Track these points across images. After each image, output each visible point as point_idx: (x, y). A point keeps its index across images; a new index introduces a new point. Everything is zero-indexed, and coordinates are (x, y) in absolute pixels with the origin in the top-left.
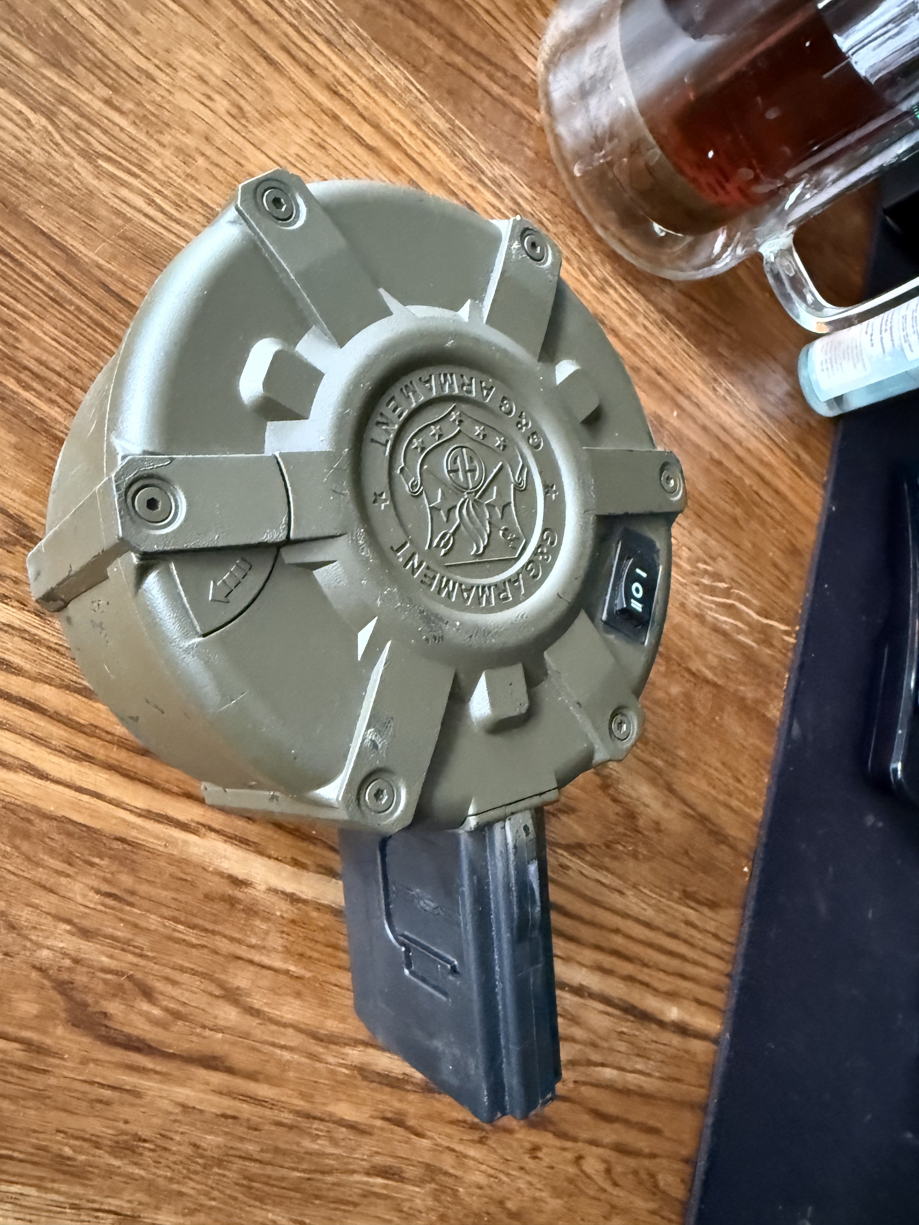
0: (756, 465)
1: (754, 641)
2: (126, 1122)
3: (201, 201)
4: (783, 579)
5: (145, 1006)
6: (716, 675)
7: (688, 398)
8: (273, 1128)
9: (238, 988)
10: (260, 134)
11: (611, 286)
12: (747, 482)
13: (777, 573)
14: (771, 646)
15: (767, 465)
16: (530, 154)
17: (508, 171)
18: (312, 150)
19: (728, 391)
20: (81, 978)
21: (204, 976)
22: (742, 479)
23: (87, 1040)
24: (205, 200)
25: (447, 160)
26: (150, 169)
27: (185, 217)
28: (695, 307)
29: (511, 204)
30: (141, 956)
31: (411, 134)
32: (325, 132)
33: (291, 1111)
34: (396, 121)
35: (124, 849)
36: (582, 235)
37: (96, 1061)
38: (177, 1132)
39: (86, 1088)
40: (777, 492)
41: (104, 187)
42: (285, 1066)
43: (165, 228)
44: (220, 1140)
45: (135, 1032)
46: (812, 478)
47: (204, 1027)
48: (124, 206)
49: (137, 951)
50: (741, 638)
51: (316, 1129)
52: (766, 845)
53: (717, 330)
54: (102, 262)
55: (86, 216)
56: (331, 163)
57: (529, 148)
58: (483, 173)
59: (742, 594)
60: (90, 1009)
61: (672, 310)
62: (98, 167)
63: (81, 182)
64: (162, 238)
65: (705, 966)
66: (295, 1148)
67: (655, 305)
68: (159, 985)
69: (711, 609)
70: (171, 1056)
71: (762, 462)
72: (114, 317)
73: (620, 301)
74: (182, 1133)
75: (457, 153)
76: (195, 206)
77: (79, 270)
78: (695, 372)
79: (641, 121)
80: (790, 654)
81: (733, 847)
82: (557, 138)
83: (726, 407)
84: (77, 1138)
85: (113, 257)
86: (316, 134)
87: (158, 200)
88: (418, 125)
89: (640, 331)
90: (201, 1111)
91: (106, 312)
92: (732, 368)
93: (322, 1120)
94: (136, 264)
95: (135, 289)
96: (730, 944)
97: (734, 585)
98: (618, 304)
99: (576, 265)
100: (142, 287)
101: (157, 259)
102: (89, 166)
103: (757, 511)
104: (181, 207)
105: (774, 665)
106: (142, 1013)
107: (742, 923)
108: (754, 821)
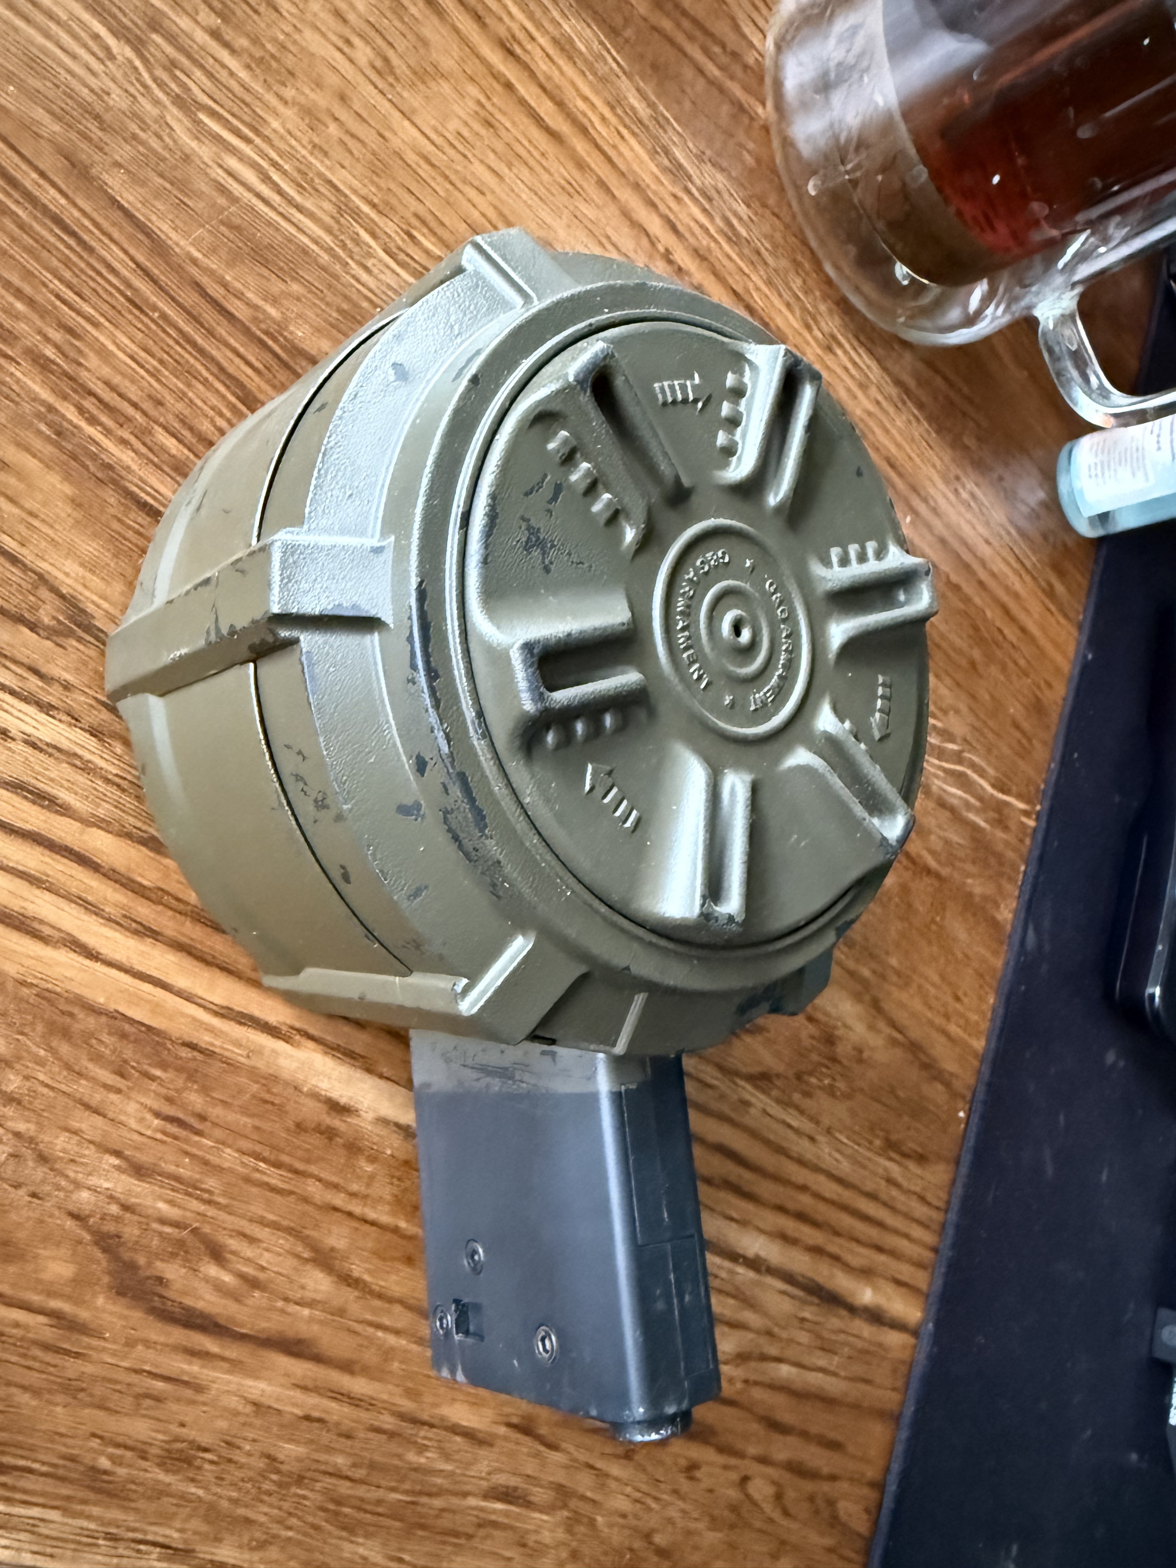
0: (1000, 594)
1: (986, 821)
3: (330, 182)
4: (1024, 741)
5: (212, 1270)
6: (939, 862)
7: (925, 500)
8: (371, 1435)
9: (333, 1249)
10: (412, 99)
11: (840, 345)
12: (989, 614)
13: (1018, 735)
14: (1006, 828)
15: (1016, 596)
16: (749, 160)
17: (721, 180)
18: (477, 126)
19: (973, 496)
20: (131, 1231)
21: (289, 1231)
22: (983, 612)
23: (137, 1315)
24: (335, 181)
25: (645, 157)
26: (267, 132)
27: (308, 204)
28: (939, 381)
29: (723, 225)
30: (209, 1202)
31: (603, 119)
32: (493, 104)
33: (394, 1414)
34: (585, 99)
35: (195, 1059)
36: (807, 274)
37: (147, 1344)
38: (245, 1439)
39: (134, 1378)
40: (1023, 630)
41: (204, 152)
42: (388, 1354)
43: (281, 214)
44: (300, 1450)
45: (200, 1305)
46: (1066, 616)
47: (286, 1299)
48: (230, 180)
49: (206, 1196)
50: (972, 816)
51: (425, 1438)
52: (990, 1085)
53: (964, 414)
54: (197, 254)
55: (179, 189)
56: (499, 146)
57: (748, 151)
58: (690, 178)
59: (975, 759)
60: (142, 1273)
61: (912, 383)
62: (198, 122)
63: (175, 141)
64: (277, 229)
65: (907, 1236)
66: (396, 1462)
67: (890, 375)
68: (233, 1243)
69: (937, 777)
70: (243, 1337)
71: (1007, 589)
72: (211, 333)
73: (850, 366)
74: (254, 1441)
75: (659, 150)
76: (322, 190)
77: (168, 264)
78: (934, 466)
79: (902, 128)
80: (1028, 841)
81: (947, 1085)
82: (787, 143)
83: (969, 516)
84: (118, 1445)
85: (214, 250)
86: (483, 106)
87: (276, 177)
88: (612, 108)
89: (872, 408)
90: (279, 1412)
91: (201, 324)
92: (980, 466)
93: (432, 1426)
94: (243, 262)
95: (239, 296)
96: (938, 1208)
97: (967, 747)
98: (846, 369)
99: (798, 312)
100: (249, 295)
101: (270, 256)
102: (185, 121)
103: (999, 653)
104: (304, 189)
105: (1010, 855)
106: (207, 1280)
107: (953, 1182)
108: (975, 1054)
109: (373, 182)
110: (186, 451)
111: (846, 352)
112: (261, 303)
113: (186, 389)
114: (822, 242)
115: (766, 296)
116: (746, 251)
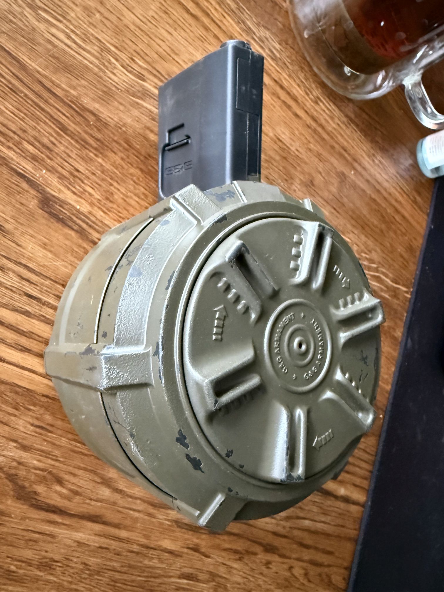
0: (394, 202)
1: (389, 296)
2: (46, 552)
3: (97, 38)
4: (405, 263)
5: (58, 488)
7: (360, 164)
8: (128, 554)
9: (110, 478)
11: (321, 101)
12: (389, 211)
13: (401, 260)
14: (398, 299)
15: (400, 203)
16: (280, 25)
17: (268, 34)
18: (161, 14)
19: (380, 162)
20: (22, 473)
21: (91, 471)
22: (386, 210)
23: (25, 507)
24: (100, 38)
26: (69, 18)
27: (88, 48)
28: (364, 116)
29: (269, 53)
30: (57, 460)
31: (216, 9)
33: (138, 545)
35: (48, 402)
36: (306, 72)
37: (30, 518)
38: (74, 557)
39: (24, 533)
40: (404, 217)
41: (42, 26)
42: (136, 520)
43: (77, 52)
44: (98, 561)
45: (52, 502)
46: (422, 211)
47: (91, 499)
48: (53, 38)
49: (54, 458)
50: (382, 293)
51: (151, 554)
52: (393, 404)
53: (376, 129)
54: (40, 69)
56: (171, 22)
57: (279, 22)
58: (254, 33)
59: (384, 270)
60: (28, 490)
61: (352, 116)
62: (38, 14)
63: (29, 23)
64: (74, 58)
65: (359, 467)
66: (140, 564)
67: (343, 113)
68: (67, 477)
70: (72, 515)
71: (396, 200)
72: (46, 101)
73: (325, 109)
74: (78, 557)
75: (240, 22)
76: (94, 41)
77: (27, 73)
78: (363, 150)
80: (407, 304)
82: (295, 17)
83: (379, 170)
84: (19, 561)
85: (47, 67)
86: (163, 5)
87: (73, 36)
88: (220, 5)
89: (335, 126)
90: (89, 545)
91: (42, 98)
92: (383, 150)
93: (155, 549)
94: (60, 72)
95: (59, 86)
96: (372, 455)
97: (380, 265)
98: (324, 111)
99: (302, 88)
100: (63, 86)
101: (71, 69)
102: (33, 14)
103: (393, 226)
104: (86, 41)
105: (399, 308)
106: (56, 492)
107: (378, 445)
108: (387, 392)
109: (116, 38)
110: (37, 151)
111: (324, 104)
112: (68, 89)
113: (36, 126)
114: (312, 59)
115: (288, 81)
116: (280, 63)
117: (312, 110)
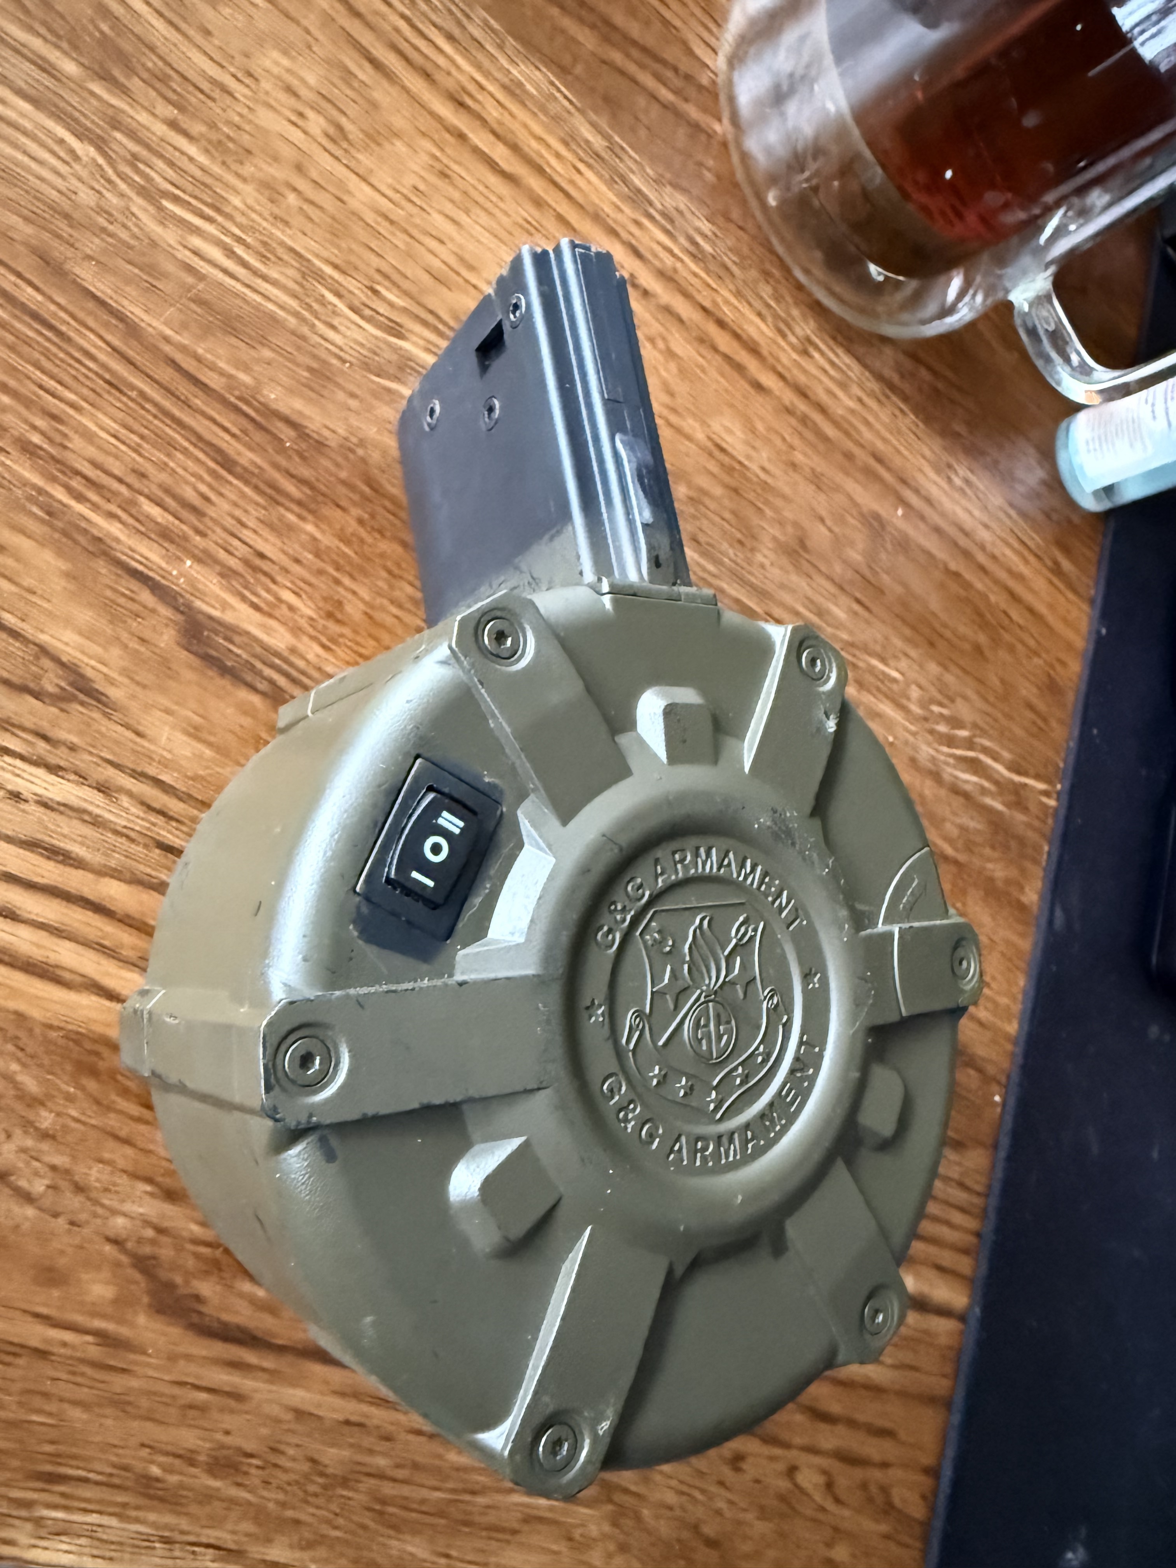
0: (1003, 575)
1: (1004, 804)
2: (227, 1433)
3: (292, 250)
4: (1040, 723)
5: (247, 1287)
6: (956, 849)
7: (917, 491)
8: (411, 1437)
10: (365, 160)
11: (816, 347)
12: (993, 598)
13: (1032, 716)
14: (1025, 810)
15: (1019, 577)
16: (709, 176)
17: (681, 201)
18: (433, 179)
19: (967, 481)
20: (166, 1252)
22: (987, 597)
23: (175, 1332)
24: (298, 248)
25: (603, 188)
26: (228, 210)
27: (274, 274)
28: (924, 373)
29: (686, 244)
31: (558, 156)
32: (449, 156)
34: (540, 139)
36: (778, 282)
37: (188, 1357)
38: (288, 1444)
39: (176, 1391)
40: (1031, 610)
41: (169, 236)
43: (248, 286)
44: (345, 1453)
45: (234, 1319)
46: (1075, 591)
48: (196, 259)
50: (988, 801)
52: (1023, 1067)
53: (952, 401)
54: (169, 332)
55: (148, 273)
56: (457, 195)
57: (709, 170)
58: (651, 204)
59: (987, 743)
60: (179, 1291)
61: (894, 377)
62: (161, 209)
63: (141, 229)
64: (244, 300)
65: (948, 1223)
66: (437, 1462)
67: (872, 372)
69: (947, 764)
70: (282, 1349)
71: (1010, 571)
72: (186, 404)
73: (828, 367)
74: (297, 1446)
75: (617, 178)
76: (286, 257)
77: (142, 345)
78: (924, 457)
79: (856, 133)
80: (1050, 821)
81: (980, 1071)
82: (745, 157)
83: (964, 502)
84: (167, 1454)
85: (184, 326)
86: (437, 159)
87: (239, 250)
88: (566, 144)
89: (853, 405)
90: (319, 1418)
91: (178, 398)
92: (973, 452)
94: (214, 335)
95: (213, 368)
96: (978, 1194)
97: (978, 732)
98: (825, 371)
99: (770, 319)
100: (222, 364)
101: (238, 325)
102: (151, 208)
103: (1007, 637)
104: (269, 259)
105: (1030, 834)
106: (241, 1295)
107: (993, 1166)
108: (1007, 1037)
109: (334, 245)
110: (171, 518)
111: (822, 353)
112: (233, 371)
113: (166, 459)
114: (789, 248)
115: (736, 308)
116: (712, 267)
117: (795, 371)
